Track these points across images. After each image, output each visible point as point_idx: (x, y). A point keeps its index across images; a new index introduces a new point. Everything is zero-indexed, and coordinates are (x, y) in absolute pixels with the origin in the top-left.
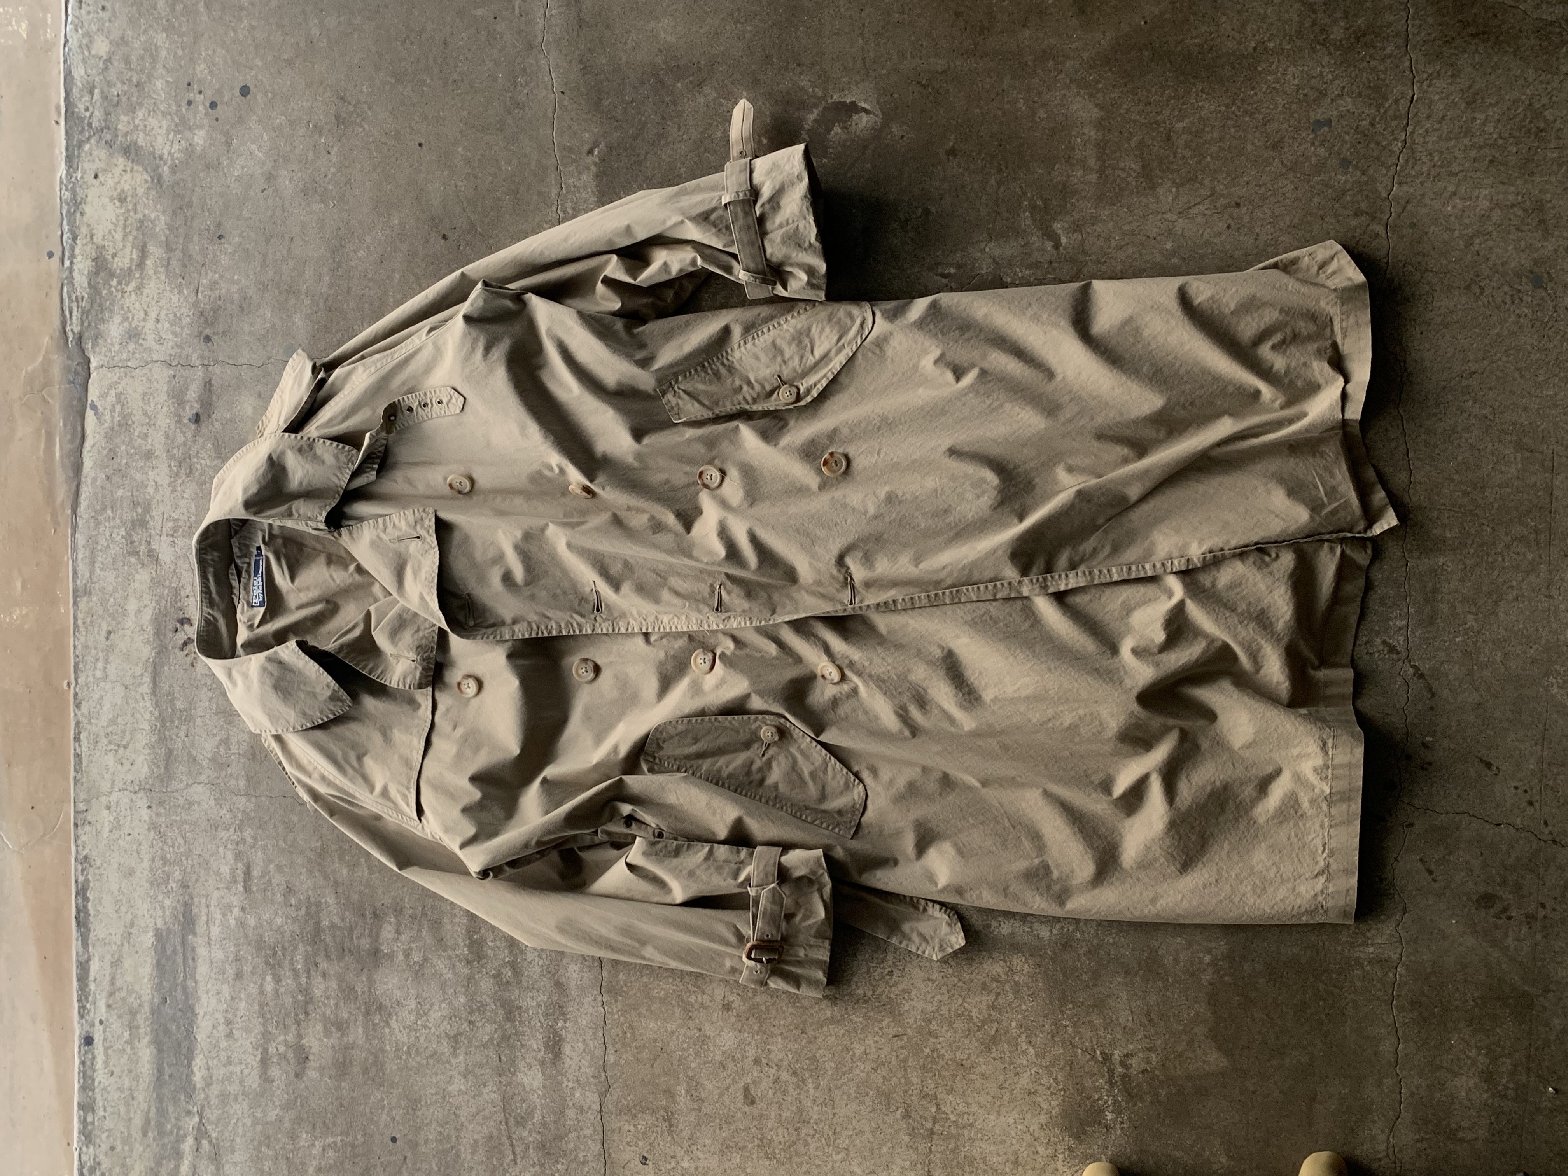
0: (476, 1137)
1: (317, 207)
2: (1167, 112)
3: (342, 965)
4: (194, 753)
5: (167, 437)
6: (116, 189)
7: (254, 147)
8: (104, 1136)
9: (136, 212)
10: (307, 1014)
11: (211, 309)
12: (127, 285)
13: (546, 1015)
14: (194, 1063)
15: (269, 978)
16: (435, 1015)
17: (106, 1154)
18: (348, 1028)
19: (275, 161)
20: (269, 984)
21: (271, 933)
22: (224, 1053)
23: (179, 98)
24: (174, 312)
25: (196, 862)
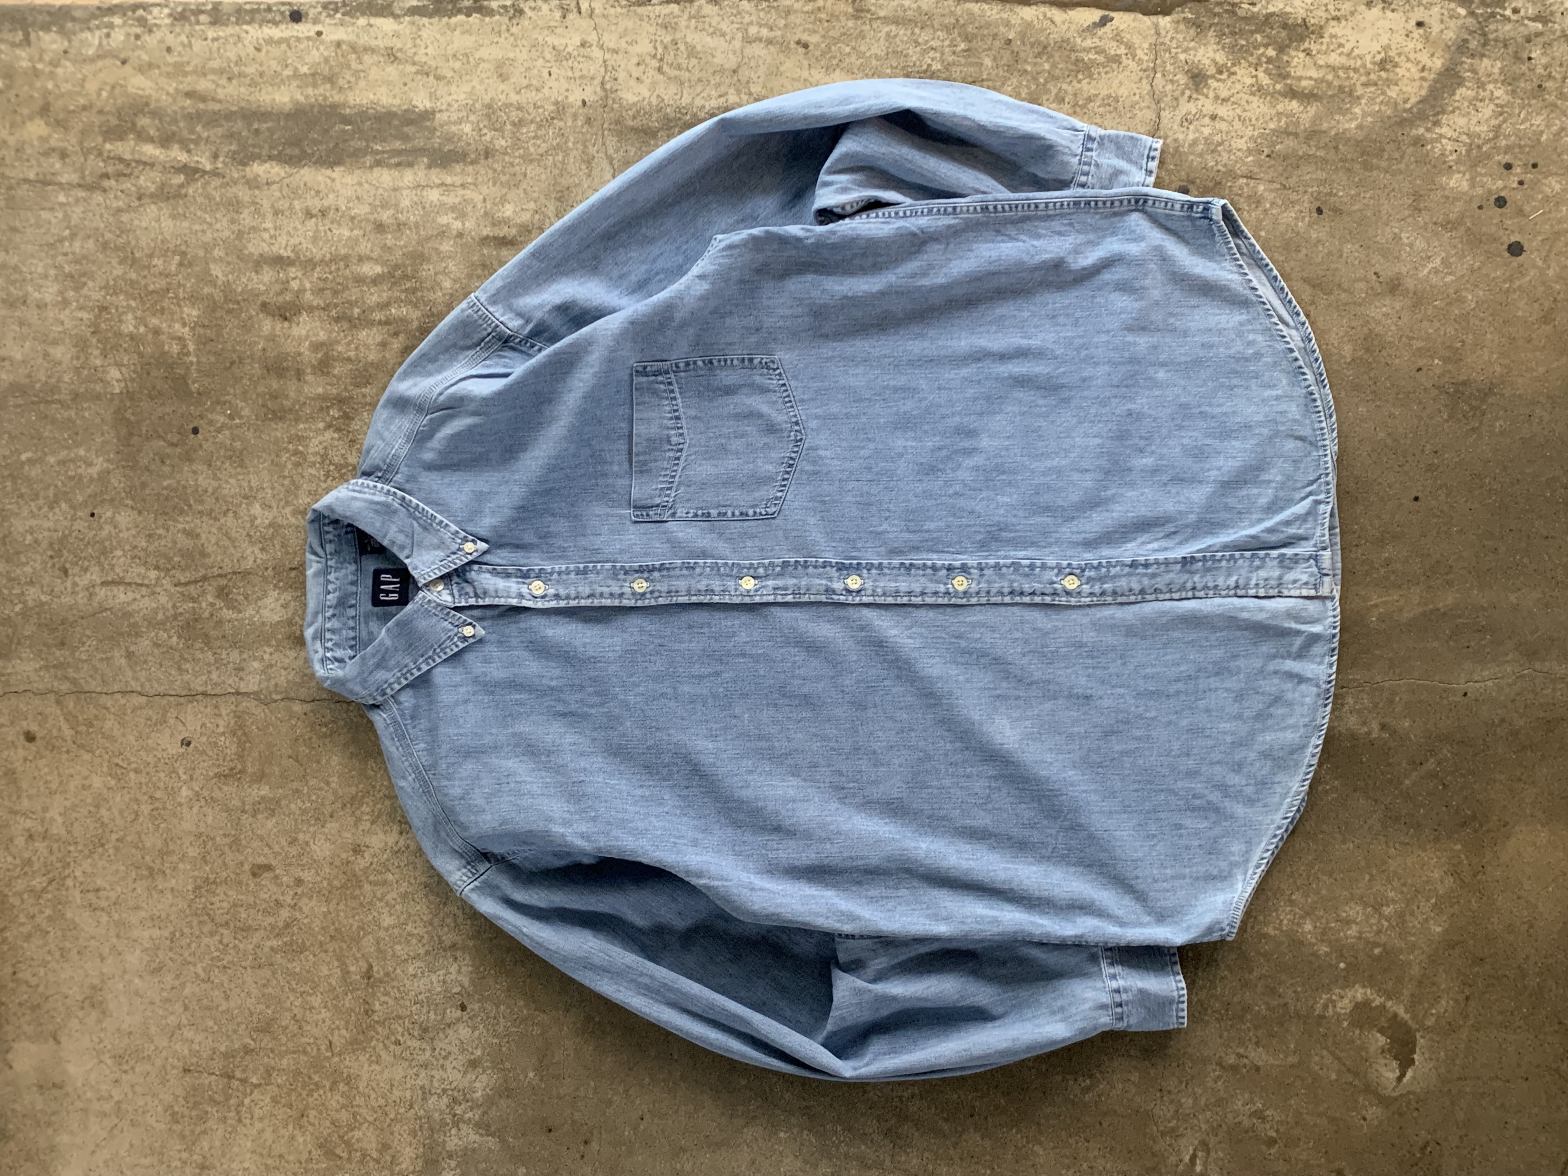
6: (1399, 54)
7: (1438, 261)
8: (183, 38)
9: (1365, 85)
10: (337, 320)
12: (1266, 72)
14: (274, 163)
15: (378, 269)
17: (162, 41)
18: (323, 372)
19: (1415, 293)
20: (371, 269)
21: (432, 272)
22: (287, 205)
23: (1517, 150)
24: (1223, 142)
25: (517, 168)
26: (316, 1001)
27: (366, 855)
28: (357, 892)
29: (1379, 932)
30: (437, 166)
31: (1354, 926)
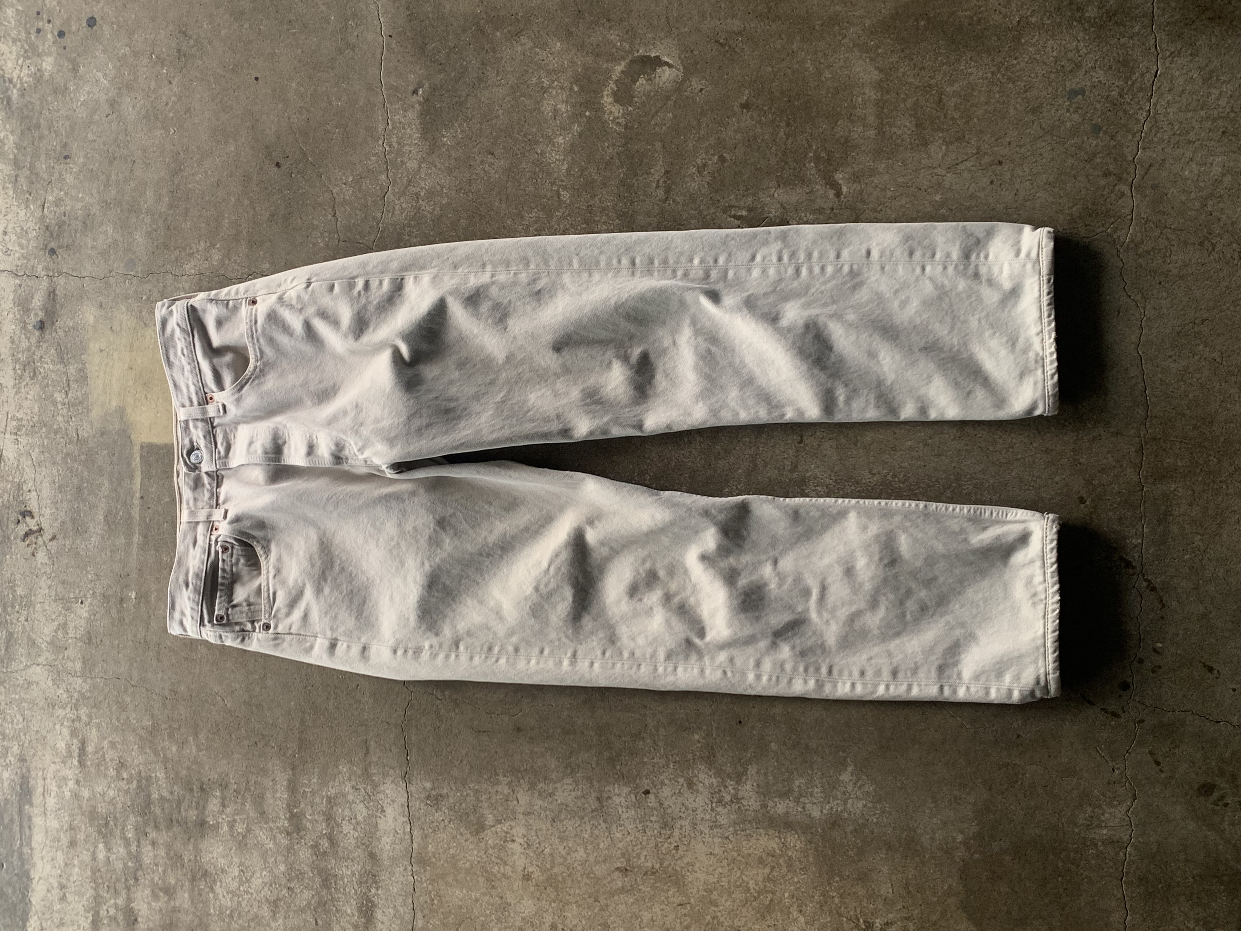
1: (158, 133)
2: (939, 77)
3: (170, 834)
4: (34, 636)
5: (13, 342)
7: (100, 74)
10: (136, 879)
11: (56, 224)
13: (360, 883)
14: (28, 924)
15: (101, 846)
16: (257, 882)
18: (175, 892)
19: (120, 89)
20: (101, 852)
21: (104, 804)
22: (57, 915)
23: (28, 26)
24: (20, 226)
25: (33, 737)
26: (646, 916)
27: (531, 870)
28: (560, 878)
29: (562, 88)
30: (31, 798)
31: (559, 106)
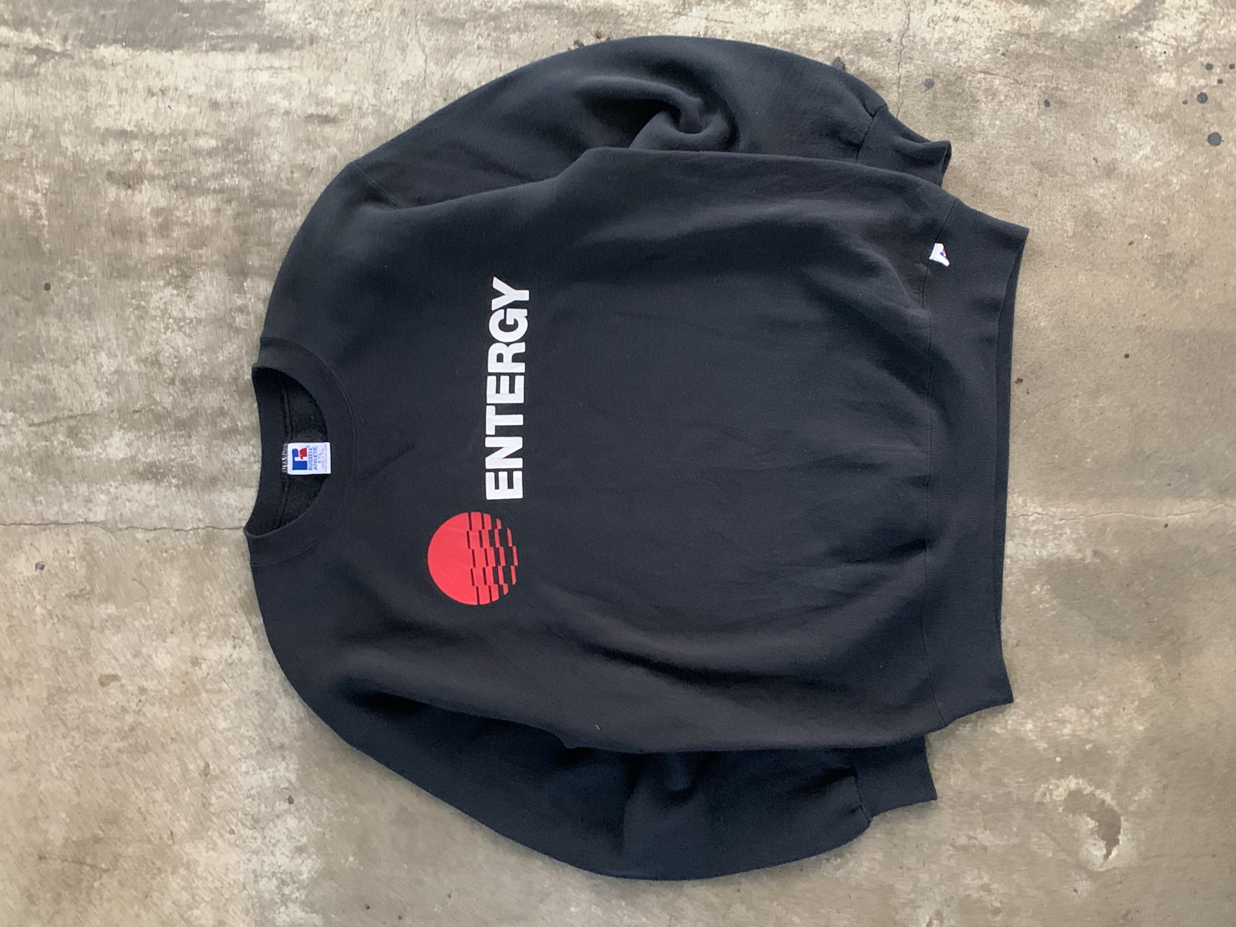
0: (55, 382)
1: (1070, 225)
3: (230, 232)
4: (459, 57)
5: (821, 30)
7: (1149, 148)
10: (176, 188)
11: (963, 90)
13: (183, 466)
14: (119, 46)
15: (213, 143)
16: (179, 340)
18: (163, 235)
19: (1128, 176)
20: (206, 143)
21: (262, 146)
22: (131, 84)
23: (1217, 53)
24: (964, 41)
25: (339, 54)
26: (159, 796)
27: (204, 666)
28: (195, 699)
29: (1090, 731)
30: (266, 50)
31: (1069, 725)
